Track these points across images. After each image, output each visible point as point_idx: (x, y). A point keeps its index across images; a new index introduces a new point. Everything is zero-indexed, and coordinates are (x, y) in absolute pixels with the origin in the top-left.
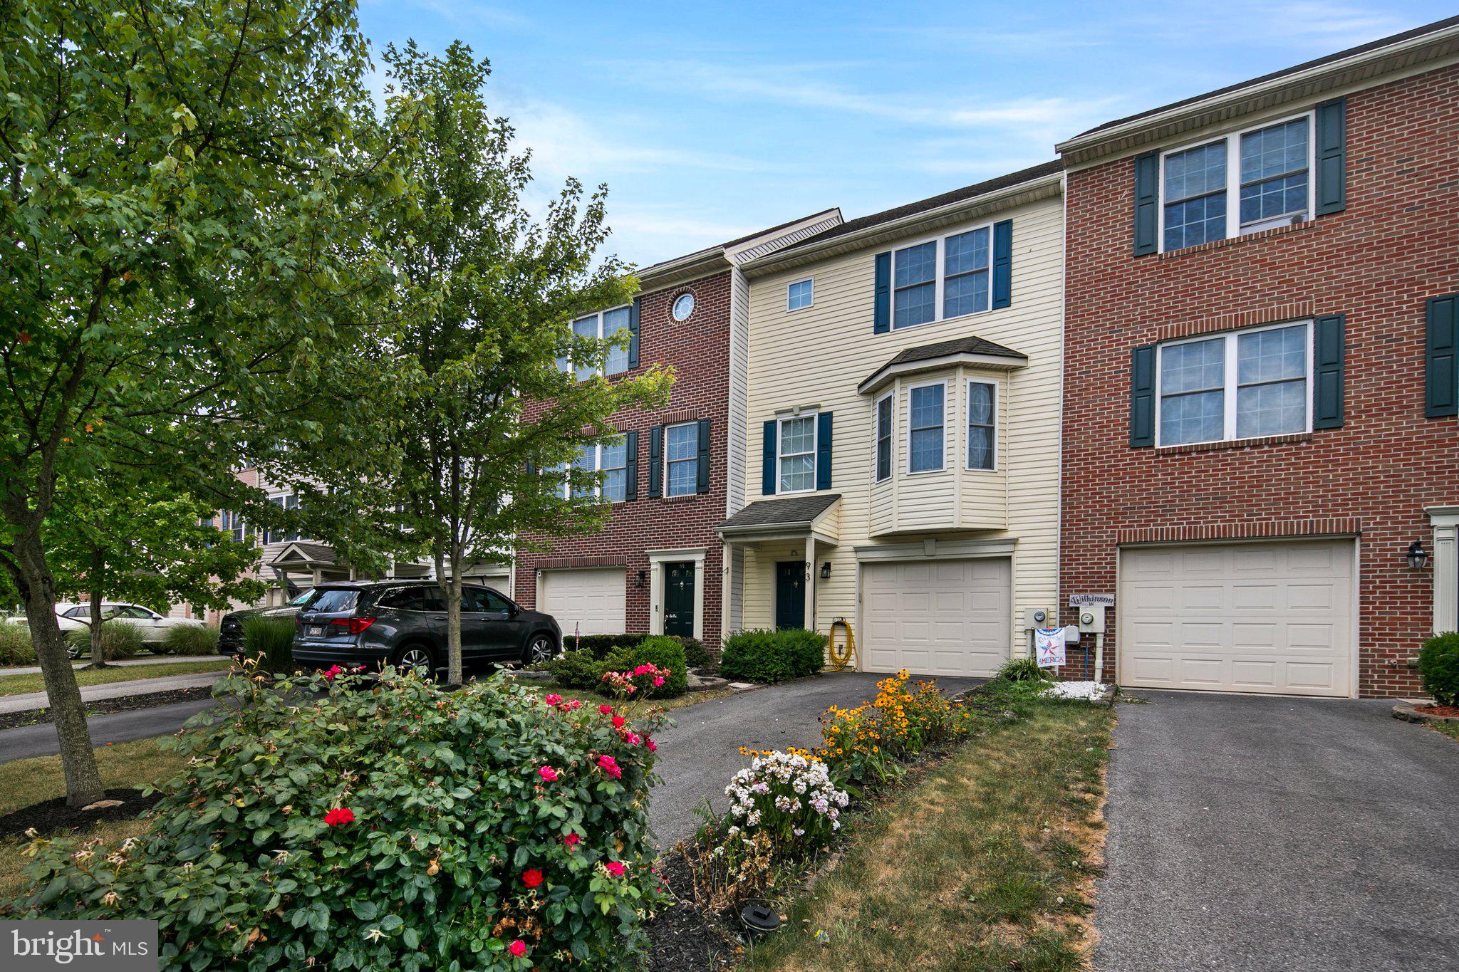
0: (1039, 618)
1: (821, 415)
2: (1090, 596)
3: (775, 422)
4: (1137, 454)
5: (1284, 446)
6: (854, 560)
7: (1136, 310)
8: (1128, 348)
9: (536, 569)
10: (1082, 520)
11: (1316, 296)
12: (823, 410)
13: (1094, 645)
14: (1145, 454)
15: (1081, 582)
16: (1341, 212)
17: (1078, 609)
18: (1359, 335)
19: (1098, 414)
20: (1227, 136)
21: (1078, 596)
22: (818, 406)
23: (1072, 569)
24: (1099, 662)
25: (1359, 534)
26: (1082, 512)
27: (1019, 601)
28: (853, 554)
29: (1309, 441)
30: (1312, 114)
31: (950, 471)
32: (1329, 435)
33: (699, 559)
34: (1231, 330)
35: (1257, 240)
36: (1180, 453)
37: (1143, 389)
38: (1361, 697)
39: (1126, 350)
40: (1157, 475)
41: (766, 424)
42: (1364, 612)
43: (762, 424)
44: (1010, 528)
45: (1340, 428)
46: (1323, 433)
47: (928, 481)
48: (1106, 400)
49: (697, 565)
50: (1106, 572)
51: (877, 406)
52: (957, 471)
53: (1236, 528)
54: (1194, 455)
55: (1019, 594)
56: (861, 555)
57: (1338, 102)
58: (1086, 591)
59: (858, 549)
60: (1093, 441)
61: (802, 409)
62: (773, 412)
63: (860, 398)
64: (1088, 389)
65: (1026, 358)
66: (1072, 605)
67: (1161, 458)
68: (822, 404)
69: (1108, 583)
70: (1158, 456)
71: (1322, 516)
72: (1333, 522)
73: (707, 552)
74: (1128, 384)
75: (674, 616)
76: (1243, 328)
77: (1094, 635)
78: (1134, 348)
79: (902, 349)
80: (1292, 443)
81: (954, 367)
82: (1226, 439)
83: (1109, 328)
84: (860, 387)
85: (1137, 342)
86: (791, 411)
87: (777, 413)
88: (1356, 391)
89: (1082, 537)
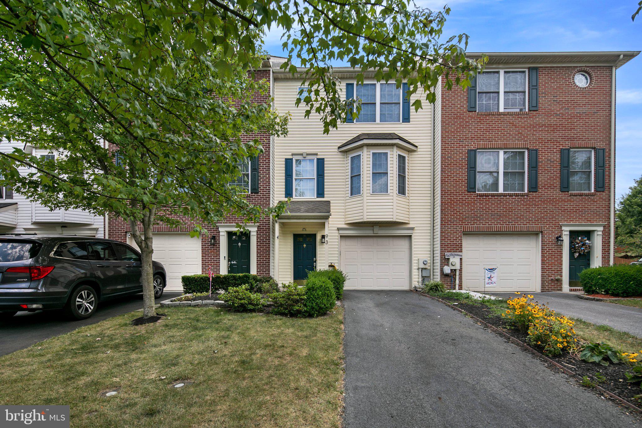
0: (425, 263)
1: (318, 159)
2: (453, 254)
3: (292, 159)
4: (470, 195)
5: (520, 197)
6: (337, 234)
7: (469, 134)
8: (466, 149)
9: (126, 232)
10: (449, 221)
11: (530, 141)
12: (319, 157)
13: (455, 275)
14: (473, 195)
15: (449, 247)
16: (537, 110)
17: (448, 259)
18: (542, 158)
19: (455, 176)
20: (500, 70)
21: (449, 254)
22: (317, 154)
23: (446, 242)
24: (457, 282)
25: (542, 232)
26: (449, 217)
27: (415, 255)
28: (337, 232)
29: (527, 196)
30: (527, 70)
31: (391, 194)
32: (533, 194)
33: (253, 230)
34: (501, 149)
35: (511, 115)
36: (486, 196)
37: (472, 168)
38: (542, 292)
39: (465, 150)
40: (477, 204)
41: (286, 160)
42: (543, 261)
43: (284, 160)
44: (411, 222)
45: (536, 192)
46: (531, 193)
47: (381, 199)
48: (458, 170)
49: (252, 234)
50: (459, 244)
51: (350, 159)
52: (395, 195)
53: (504, 227)
54: (490, 197)
55: (416, 252)
56: (341, 232)
57: (536, 69)
58: (451, 251)
59: (339, 229)
60: (453, 187)
61: (308, 155)
62: (291, 154)
63: (339, 154)
64: (451, 164)
65: (417, 147)
66: (446, 257)
67: (478, 197)
68: (319, 153)
69: (458, 248)
70: (477, 196)
71: (531, 224)
72: (534, 227)
73: (258, 227)
74: (466, 164)
75: (235, 262)
76: (506, 148)
77: (455, 270)
78: (468, 150)
79: (360, 133)
80: (522, 196)
81: (392, 145)
82: (500, 192)
83: (459, 140)
84: (339, 148)
85: (469, 147)
86: (302, 155)
87: (292, 155)
88: (542, 178)
89: (449, 228)
